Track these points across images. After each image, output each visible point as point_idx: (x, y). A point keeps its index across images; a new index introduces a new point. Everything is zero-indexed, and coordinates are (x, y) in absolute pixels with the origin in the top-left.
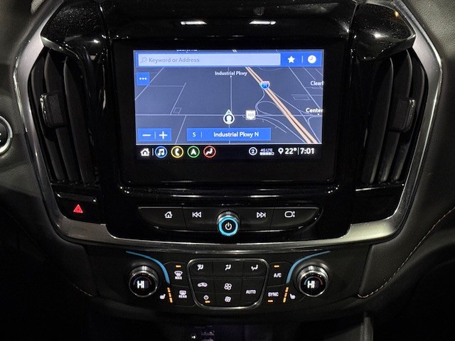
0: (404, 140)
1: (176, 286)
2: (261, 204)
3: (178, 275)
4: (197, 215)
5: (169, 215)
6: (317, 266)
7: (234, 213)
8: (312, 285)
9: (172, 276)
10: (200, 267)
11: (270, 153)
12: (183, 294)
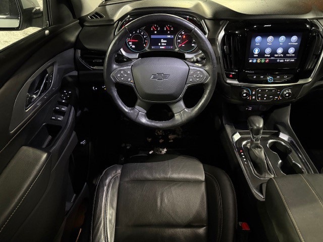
0: (316, 58)
1: (253, 95)
2: (278, 75)
3: (254, 93)
4: (262, 77)
5: (255, 77)
6: (288, 90)
7: (271, 76)
8: (287, 95)
9: (252, 92)
10: (260, 91)
11: (282, 61)
12: (254, 97)
